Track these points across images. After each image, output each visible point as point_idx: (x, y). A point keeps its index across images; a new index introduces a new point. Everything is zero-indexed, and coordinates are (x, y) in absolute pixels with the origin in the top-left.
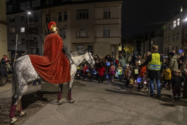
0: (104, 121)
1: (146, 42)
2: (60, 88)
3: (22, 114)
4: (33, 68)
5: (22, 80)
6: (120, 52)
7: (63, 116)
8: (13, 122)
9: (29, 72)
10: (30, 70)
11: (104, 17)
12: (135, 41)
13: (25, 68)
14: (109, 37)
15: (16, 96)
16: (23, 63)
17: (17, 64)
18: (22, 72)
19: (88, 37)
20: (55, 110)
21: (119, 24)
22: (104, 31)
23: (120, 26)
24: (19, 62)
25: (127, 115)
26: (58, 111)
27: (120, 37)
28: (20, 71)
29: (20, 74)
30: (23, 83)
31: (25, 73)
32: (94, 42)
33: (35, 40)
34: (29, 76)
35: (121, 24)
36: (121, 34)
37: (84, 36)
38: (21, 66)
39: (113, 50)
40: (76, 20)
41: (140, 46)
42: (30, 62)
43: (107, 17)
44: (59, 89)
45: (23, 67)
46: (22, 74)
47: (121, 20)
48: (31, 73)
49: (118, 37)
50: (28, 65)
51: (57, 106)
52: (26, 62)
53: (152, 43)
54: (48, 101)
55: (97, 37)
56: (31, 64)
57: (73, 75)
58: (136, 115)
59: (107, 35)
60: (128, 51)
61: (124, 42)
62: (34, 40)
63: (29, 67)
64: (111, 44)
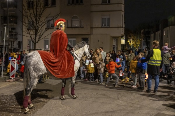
0: (109, 111)
1: (157, 33)
2: (64, 83)
3: (31, 106)
4: (43, 63)
5: (34, 73)
6: (122, 45)
7: (70, 108)
8: (26, 111)
9: (39, 66)
10: (41, 64)
11: (102, 2)
12: (142, 31)
13: (36, 63)
14: (109, 27)
15: (29, 88)
16: (34, 58)
17: (29, 59)
18: (34, 66)
19: (83, 27)
20: (60, 104)
21: (121, 11)
22: (102, 19)
23: (123, 13)
24: (31, 58)
25: (130, 107)
26: (63, 105)
27: (122, 27)
28: (32, 66)
29: (32, 68)
30: (34, 76)
31: (36, 67)
32: (89, 34)
33: (14, 31)
34: (40, 70)
35: (124, 10)
36: (124, 22)
37: (76, 25)
38: (33, 61)
39: (114, 43)
40: (67, 5)
41: (149, 37)
42: (40, 58)
43: (107, 3)
44: (62, 85)
45: (34, 62)
46: (33, 68)
47: (124, 6)
48: (41, 67)
49: (121, 27)
50: (38, 60)
51: (61, 101)
52: (37, 57)
53: (164, 35)
54: (49, 98)
55: (94, 27)
56: (41, 59)
57: (76, 70)
58: (138, 107)
59: (106, 25)
60: (133, 45)
61: (128, 33)
62: (12, 30)
63: (39, 62)
64: (111, 36)
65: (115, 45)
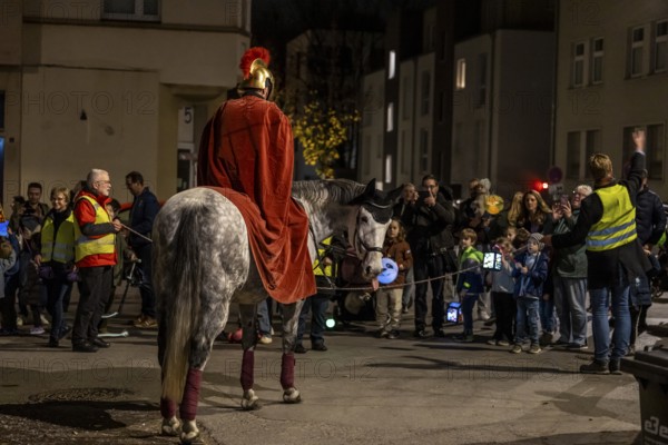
5: (223, 279)
9: (240, 252)
10: (243, 243)
14: (157, 25)
16: (225, 218)
17: (207, 223)
18: (225, 251)
24: (213, 216)
27: (242, 31)
29: (216, 258)
30: (225, 290)
31: (232, 253)
34: (241, 265)
38: (222, 230)
45: (228, 233)
50: (238, 227)
52: (230, 214)
53: (461, 83)
63: (240, 234)
64: (170, 86)
65: (190, 147)
